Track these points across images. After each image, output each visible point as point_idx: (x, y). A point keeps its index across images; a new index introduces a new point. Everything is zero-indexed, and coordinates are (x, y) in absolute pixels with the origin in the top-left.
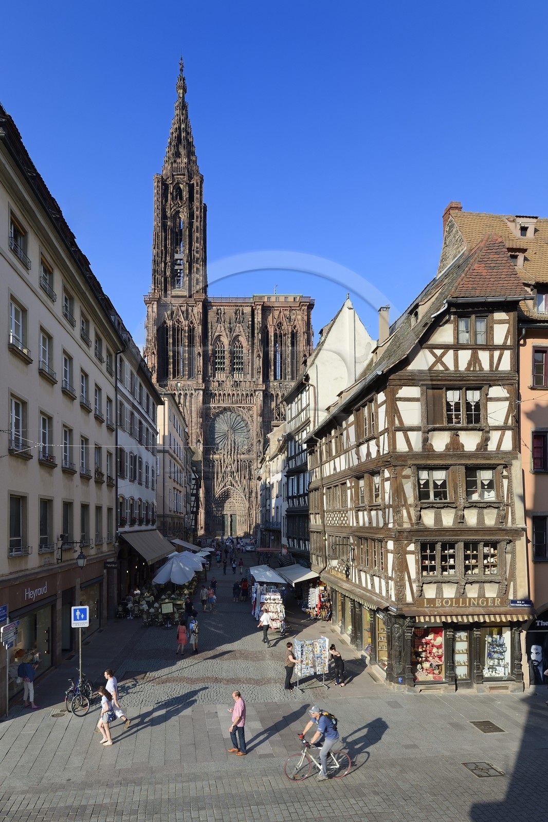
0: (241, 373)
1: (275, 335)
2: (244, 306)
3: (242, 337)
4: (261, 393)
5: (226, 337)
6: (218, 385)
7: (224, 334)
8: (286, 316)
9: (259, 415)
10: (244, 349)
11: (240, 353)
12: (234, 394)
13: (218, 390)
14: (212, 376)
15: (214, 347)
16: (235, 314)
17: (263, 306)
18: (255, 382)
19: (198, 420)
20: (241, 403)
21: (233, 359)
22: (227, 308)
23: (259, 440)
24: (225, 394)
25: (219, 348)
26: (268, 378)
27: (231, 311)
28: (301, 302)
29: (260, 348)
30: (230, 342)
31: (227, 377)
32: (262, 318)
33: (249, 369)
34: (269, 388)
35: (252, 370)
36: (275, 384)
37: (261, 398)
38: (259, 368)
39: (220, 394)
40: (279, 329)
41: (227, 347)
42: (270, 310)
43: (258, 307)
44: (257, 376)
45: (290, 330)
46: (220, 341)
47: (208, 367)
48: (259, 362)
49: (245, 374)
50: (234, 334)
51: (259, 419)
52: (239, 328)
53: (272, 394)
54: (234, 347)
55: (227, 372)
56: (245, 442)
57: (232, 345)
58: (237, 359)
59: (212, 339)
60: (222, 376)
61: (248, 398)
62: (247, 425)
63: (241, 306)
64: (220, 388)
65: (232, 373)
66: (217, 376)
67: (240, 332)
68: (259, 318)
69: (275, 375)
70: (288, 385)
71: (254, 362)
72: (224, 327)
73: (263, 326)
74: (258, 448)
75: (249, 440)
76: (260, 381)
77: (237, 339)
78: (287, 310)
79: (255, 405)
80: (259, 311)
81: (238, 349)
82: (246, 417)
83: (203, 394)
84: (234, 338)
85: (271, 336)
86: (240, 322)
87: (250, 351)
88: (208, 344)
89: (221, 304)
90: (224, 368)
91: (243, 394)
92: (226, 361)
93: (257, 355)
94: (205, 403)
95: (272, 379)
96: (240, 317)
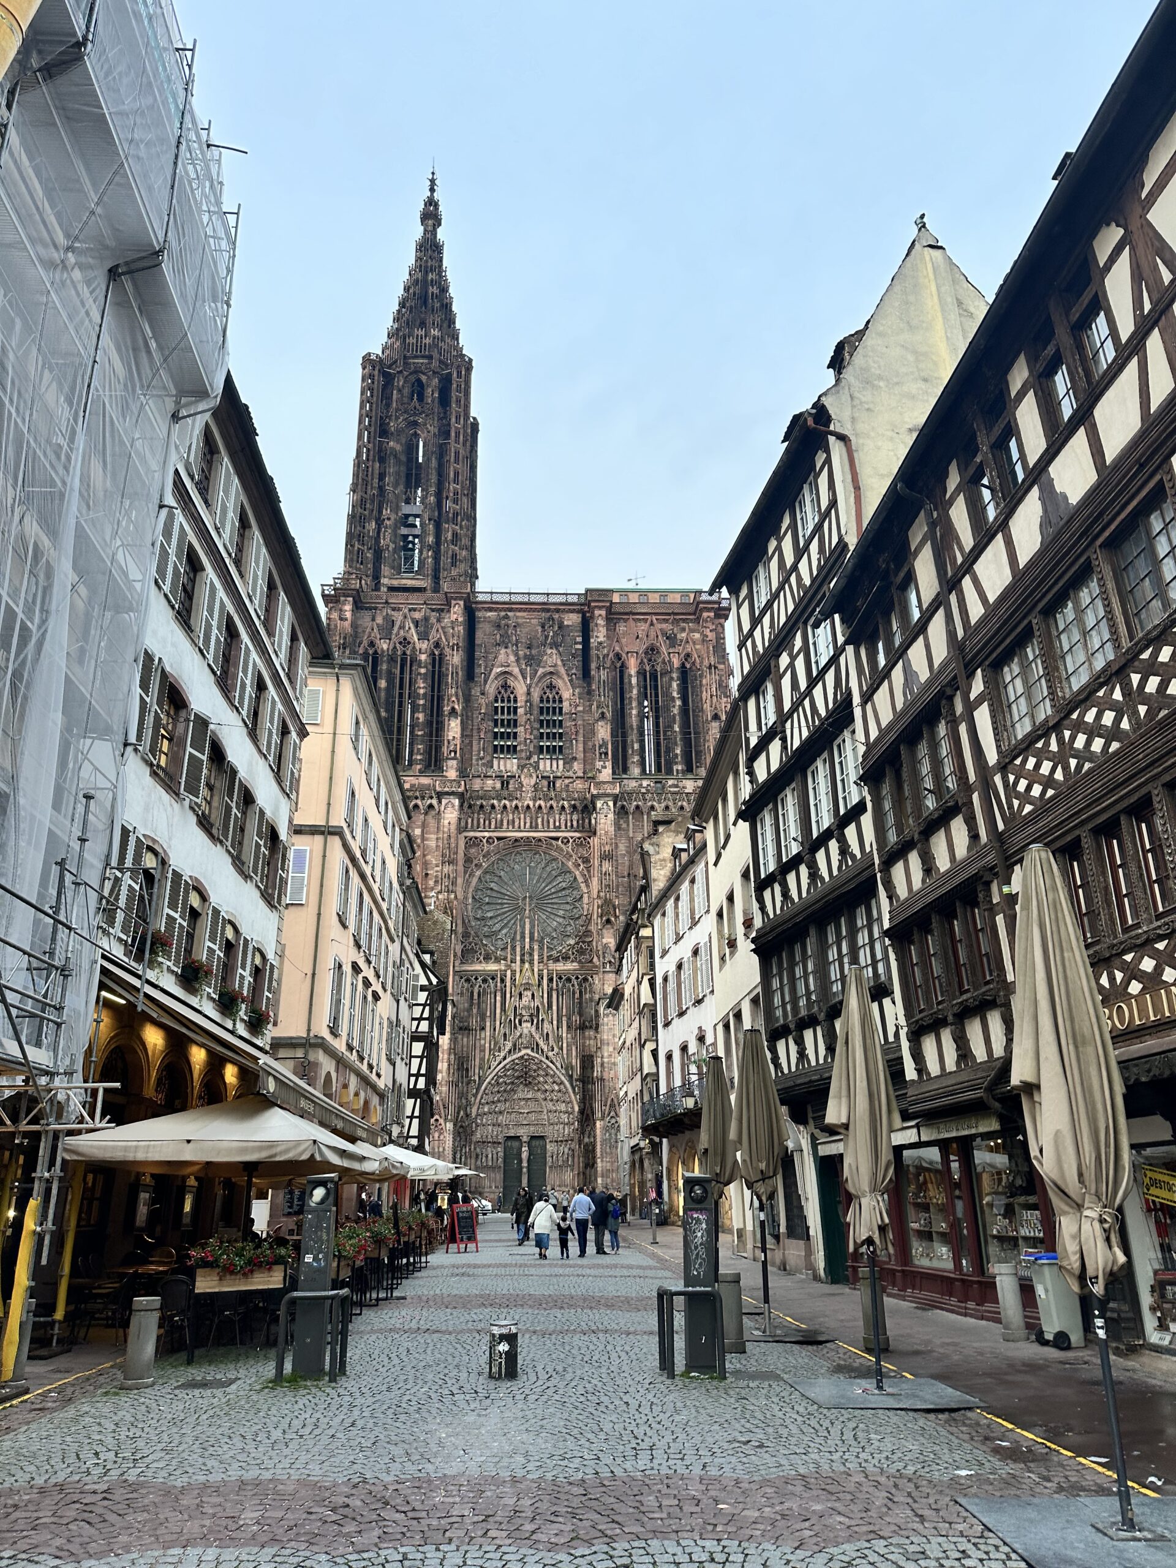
0: (557, 759)
1: (641, 673)
2: (564, 611)
3: (560, 677)
4: (611, 804)
5: (520, 677)
6: (498, 785)
7: (516, 670)
8: (664, 633)
9: (606, 857)
10: (565, 704)
11: (554, 713)
12: (540, 807)
13: (499, 798)
14: (483, 765)
15: (492, 698)
16: (543, 627)
17: (609, 611)
18: (593, 778)
19: (446, 870)
20: (558, 829)
21: (537, 725)
22: (524, 614)
23: (608, 921)
24: (517, 807)
25: (503, 701)
26: (625, 770)
27: (534, 621)
28: (699, 603)
29: (605, 700)
30: (529, 687)
31: (521, 767)
32: (608, 637)
33: (578, 749)
34: (630, 794)
35: (585, 751)
36: (645, 783)
37: (611, 816)
38: (604, 744)
39: (505, 807)
40: (650, 660)
41: (524, 698)
42: (626, 620)
43: (597, 612)
44: (599, 764)
45: (676, 662)
46: (505, 686)
47: (475, 743)
48: (603, 732)
49: (569, 761)
50: (541, 671)
51: (607, 866)
52: (552, 658)
53: (637, 807)
54: (542, 701)
55: (523, 755)
56: (569, 928)
57: (536, 695)
58: (548, 726)
59: (486, 681)
60: (509, 765)
61: (575, 817)
62: (573, 885)
63: (558, 611)
64: (505, 793)
65: (535, 758)
66: (495, 766)
67: (555, 665)
68: (600, 634)
69: (642, 763)
70: (676, 786)
71: (591, 733)
72: (516, 655)
73: (611, 655)
74: (604, 941)
75: (581, 922)
76: (606, 774)
77: (547, 681)
78: (666, 621)
79: (595, 833)
80: (601, 622)
81: (551, 704)
82: (570, 864)
83: (461, 806)
84: (541, 678)
85: (630, 676)
86: (555, 645)
87: (580, 708)
88: (476, 691)
89: (510, 606)
90: (515, 747)
91: (563, 808)
92: (520, 730)
93: (597, 716)
94: (466, 829)
95: (636, 771)
96: (556, 634)
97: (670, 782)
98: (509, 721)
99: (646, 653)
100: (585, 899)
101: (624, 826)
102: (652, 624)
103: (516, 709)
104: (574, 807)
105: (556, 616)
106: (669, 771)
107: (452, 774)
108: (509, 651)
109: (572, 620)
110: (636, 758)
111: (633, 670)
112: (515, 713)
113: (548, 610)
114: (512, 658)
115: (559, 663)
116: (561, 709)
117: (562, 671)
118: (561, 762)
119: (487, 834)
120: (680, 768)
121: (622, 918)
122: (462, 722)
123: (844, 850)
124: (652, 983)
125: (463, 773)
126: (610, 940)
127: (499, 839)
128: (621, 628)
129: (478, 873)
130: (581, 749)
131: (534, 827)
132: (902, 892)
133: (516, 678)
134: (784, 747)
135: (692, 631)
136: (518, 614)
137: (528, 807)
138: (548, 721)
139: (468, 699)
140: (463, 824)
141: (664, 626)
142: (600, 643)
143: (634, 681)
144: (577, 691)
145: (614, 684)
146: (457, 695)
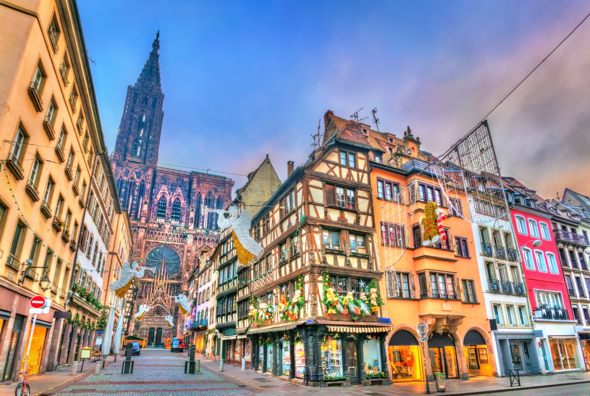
1: (206, 199)
2: (184, 177)
3: (181, 196)
4: (192, 236)
5: (168, 195)
6: (158, 226)
7: (167, 192)
8: (214, 188)
9: (188, 251)
10: (182, 205)
11: (178, 207)
12: (170, 235)
13: (157, 230)
14: (154, 219)
15: (158, 199)
16: (177, 180)
17: (198, 179)
18: (188, 228)
19: (138, 250)
20: (175, 241)
21: (172, 210)
22: (172, 176)
23: (187, 270)
24: (163, 234)
25: (162, 201)
26: (198, 226)
27: (175, 178)
28: (225, 181)
29: (194, 205)
30: (171, 198)
31: (166, 222)
32: (197, 187)
33: (184, 218)
34: (198, 234)
35: (186, 219)
36: (203, 231)
37: (192, 240)
38: (192, 219)
39: (159, 233)
40: (209, 195)
41: (169, 201)
42: (203, 183)
43: (194, 179)
44: (190, 224)
45: (216, 197)
46: (163, 196)
47: (152, 213)
48: (192, 215)
49: (181, 222)
50: (175, 194)
51: (189, 254)
52: (179, 190)
53: (200, 238)
54: (174, 202)
55: (167, 218)
56: (175, 271)
57: (173, 200)
58: (175, 210)
59: (157, 194)
60: (162, 221)
61: (181, 239)
62: (178, 258)
63: (182, 176)
64: (160, 229)
65: (170, 220)
66: (157, 221)
67: (180, 193)
68: (194, 186)
69: (203, 225)
70: (212, 233)
71: (188, 215)
72: (168, 188)
73: (197, 192)
74: (186, 275)
75: (179, 269)
76: (191, 226)
77: (177, 197)
78: (215, 185)
79: (186, 244)
80: (195, 182)
81: (177, 204)
82: (178, 252)
83: (145, 231)
84: (175, 196)
85: (202, 199)
86: (180, 186)
87: (186, 207)
88: (154, 197)
89: (168, 173)
90: (164, 215)
91: (177, 236)
92: (167, 210)
93: (191, 210)
94: (146, 238)
95: (201, 227)
96: (181, 183)
97: (211, 232)
98: (163, 207)
99: (208, 193)
100: (181, 263)
101: (195, 243)
102: (211, 185)
103: (166, 204)
104: (181, 236)
105: (182, 178)
106: (211, 228)
107: (143, 221)
108: (166, 186)
109: (186, 180)
110: (201, 224)
111: (203, 197)
112: (166, 205)
113: (179, 176)
114: (166, 188)
115: (181, 192)
116: (180, 206)
117: (182, 195)
118: (178, 222)
119: (153, 241)
120: (214, 228)
121: (192, 269)
122: (148, 206)
123: (234, 284)
124: (197, 293)
125: (147, 221)
126: (187, 275)
127: (156, 242)
128: (201, 185)
129: (149, 252)
130: (185, 218)
131: (168, 240)
132: (240, 296)
133: (167, 195)
134: (227, 259)
135: (222, 189)
136: (170, 175)
137: (167, 234)
138: (176, 209)
139: (151, 199)
140: (145, 237)
141: (214, 186)
142: (194, 188)
143: (203, 201)
144: (186, 201)
145: (197, 201)
146: (148, 198)
